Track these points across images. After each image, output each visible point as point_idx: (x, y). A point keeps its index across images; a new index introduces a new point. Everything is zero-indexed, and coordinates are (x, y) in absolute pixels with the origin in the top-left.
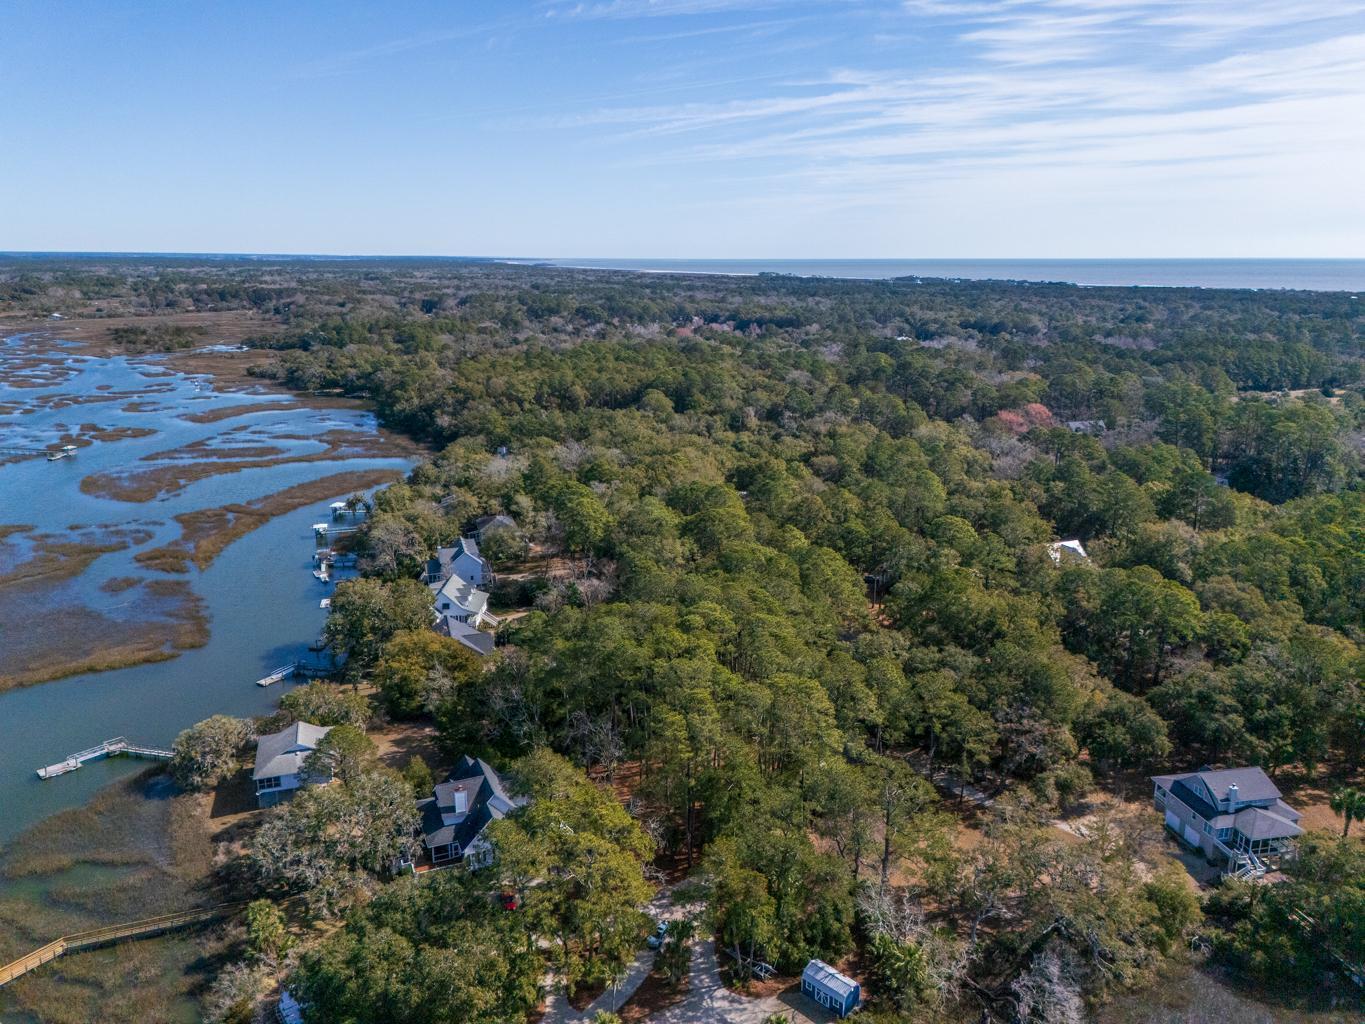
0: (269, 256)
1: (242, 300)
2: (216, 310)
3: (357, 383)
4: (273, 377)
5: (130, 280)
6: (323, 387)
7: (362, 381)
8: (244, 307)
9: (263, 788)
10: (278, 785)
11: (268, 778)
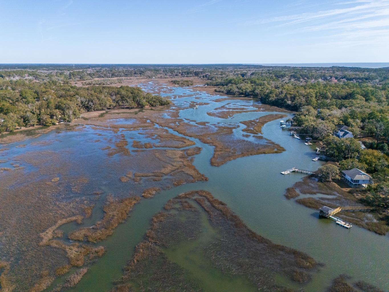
0: (185, 64)
1: (193, 74)
2: (187, 77)
3: (250, 93)
4: (222, 92)
5: (162, 70)
6: (239, 95)
7: (251, 93)
8: (194, 76)
9: (354, 182)
10: (358, 182)
11: (356, 180)
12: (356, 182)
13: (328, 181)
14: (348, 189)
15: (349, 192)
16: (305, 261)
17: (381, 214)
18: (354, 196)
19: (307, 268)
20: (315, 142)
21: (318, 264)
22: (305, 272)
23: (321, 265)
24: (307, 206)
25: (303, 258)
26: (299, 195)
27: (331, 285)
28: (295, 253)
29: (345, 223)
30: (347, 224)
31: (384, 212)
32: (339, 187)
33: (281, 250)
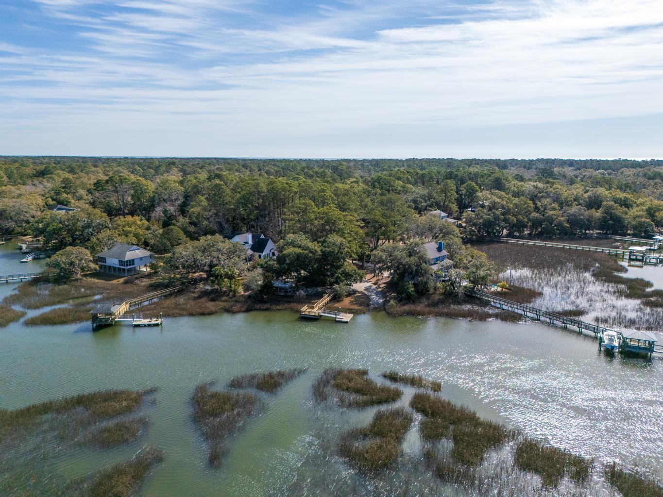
9: (127, 265)
10: (133, 264)
11: (130, 260)
12: (130, 265)
13: (76, 280)
14: (122, 280)
15: (126, 282)
16: (115, 401)
17: (194, 292)
18: (136, 284)
19: (129, 409)
20: (10, 239)
21: (144, 393)
22: (127, 419)
23: (152, 391)
24: (56, 324)
25: (105, 400)
26: (26, 313)
27: (192, 409)
28: (81, 401)
29: (149, 320)
30: (154, 320)
31: (195, 288)
32: (103, 281)
33: (42, 412)
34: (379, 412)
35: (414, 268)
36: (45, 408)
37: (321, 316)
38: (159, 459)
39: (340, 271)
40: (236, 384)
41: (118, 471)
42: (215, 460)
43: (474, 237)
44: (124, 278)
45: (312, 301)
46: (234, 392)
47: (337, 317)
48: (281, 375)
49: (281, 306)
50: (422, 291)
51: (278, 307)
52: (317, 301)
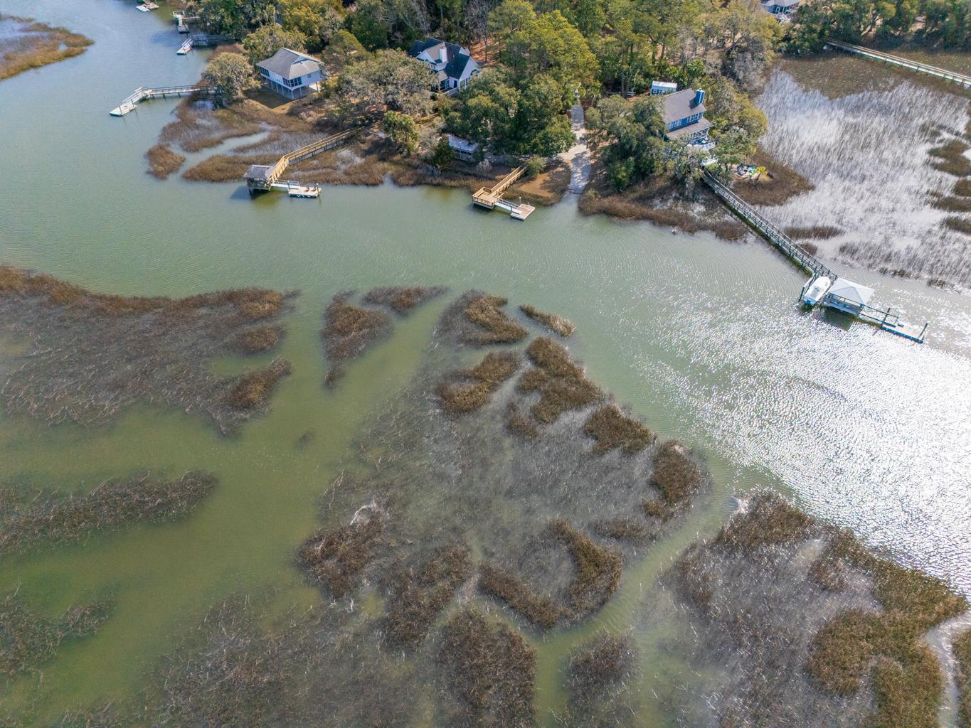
9: (293, 86)
10: (300, 83)
11: (296, 79)
12: (296, 84)
13: (237, 101)
14: (287, 107)
16: (259, 302)
17: (364, 142)
18: (302, 119)
19: (268, 316)
21: (287, 296)
22: (268, 325)
23: (294, 295)
25: (252, 300)
26: (185, 159)
27: (325, 323)
28: (231, 297)
29: (305, 188)
30: (311, 189)
31: (368, 135)
32: (266, 107)
33: (198, 306)
34: (491, 356)
35: (635, 143)
36: (201, 301)
37: (495, 206)
38: (287, 372)
39: (540, 134)
40: (370, 299)
41: (253, 379)
42: (331, 381)
43: (807, 44)
44: (290, 104)
45: (497, 177)
46: (367, 309)
47: (514, 210)
48: (419, 292)
49: (456, 182)
50: (643, 173)
51: (453, 183)
52: (502, 176)
